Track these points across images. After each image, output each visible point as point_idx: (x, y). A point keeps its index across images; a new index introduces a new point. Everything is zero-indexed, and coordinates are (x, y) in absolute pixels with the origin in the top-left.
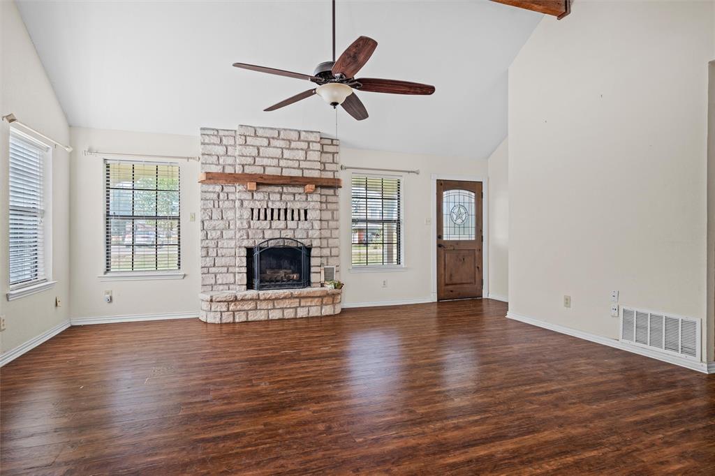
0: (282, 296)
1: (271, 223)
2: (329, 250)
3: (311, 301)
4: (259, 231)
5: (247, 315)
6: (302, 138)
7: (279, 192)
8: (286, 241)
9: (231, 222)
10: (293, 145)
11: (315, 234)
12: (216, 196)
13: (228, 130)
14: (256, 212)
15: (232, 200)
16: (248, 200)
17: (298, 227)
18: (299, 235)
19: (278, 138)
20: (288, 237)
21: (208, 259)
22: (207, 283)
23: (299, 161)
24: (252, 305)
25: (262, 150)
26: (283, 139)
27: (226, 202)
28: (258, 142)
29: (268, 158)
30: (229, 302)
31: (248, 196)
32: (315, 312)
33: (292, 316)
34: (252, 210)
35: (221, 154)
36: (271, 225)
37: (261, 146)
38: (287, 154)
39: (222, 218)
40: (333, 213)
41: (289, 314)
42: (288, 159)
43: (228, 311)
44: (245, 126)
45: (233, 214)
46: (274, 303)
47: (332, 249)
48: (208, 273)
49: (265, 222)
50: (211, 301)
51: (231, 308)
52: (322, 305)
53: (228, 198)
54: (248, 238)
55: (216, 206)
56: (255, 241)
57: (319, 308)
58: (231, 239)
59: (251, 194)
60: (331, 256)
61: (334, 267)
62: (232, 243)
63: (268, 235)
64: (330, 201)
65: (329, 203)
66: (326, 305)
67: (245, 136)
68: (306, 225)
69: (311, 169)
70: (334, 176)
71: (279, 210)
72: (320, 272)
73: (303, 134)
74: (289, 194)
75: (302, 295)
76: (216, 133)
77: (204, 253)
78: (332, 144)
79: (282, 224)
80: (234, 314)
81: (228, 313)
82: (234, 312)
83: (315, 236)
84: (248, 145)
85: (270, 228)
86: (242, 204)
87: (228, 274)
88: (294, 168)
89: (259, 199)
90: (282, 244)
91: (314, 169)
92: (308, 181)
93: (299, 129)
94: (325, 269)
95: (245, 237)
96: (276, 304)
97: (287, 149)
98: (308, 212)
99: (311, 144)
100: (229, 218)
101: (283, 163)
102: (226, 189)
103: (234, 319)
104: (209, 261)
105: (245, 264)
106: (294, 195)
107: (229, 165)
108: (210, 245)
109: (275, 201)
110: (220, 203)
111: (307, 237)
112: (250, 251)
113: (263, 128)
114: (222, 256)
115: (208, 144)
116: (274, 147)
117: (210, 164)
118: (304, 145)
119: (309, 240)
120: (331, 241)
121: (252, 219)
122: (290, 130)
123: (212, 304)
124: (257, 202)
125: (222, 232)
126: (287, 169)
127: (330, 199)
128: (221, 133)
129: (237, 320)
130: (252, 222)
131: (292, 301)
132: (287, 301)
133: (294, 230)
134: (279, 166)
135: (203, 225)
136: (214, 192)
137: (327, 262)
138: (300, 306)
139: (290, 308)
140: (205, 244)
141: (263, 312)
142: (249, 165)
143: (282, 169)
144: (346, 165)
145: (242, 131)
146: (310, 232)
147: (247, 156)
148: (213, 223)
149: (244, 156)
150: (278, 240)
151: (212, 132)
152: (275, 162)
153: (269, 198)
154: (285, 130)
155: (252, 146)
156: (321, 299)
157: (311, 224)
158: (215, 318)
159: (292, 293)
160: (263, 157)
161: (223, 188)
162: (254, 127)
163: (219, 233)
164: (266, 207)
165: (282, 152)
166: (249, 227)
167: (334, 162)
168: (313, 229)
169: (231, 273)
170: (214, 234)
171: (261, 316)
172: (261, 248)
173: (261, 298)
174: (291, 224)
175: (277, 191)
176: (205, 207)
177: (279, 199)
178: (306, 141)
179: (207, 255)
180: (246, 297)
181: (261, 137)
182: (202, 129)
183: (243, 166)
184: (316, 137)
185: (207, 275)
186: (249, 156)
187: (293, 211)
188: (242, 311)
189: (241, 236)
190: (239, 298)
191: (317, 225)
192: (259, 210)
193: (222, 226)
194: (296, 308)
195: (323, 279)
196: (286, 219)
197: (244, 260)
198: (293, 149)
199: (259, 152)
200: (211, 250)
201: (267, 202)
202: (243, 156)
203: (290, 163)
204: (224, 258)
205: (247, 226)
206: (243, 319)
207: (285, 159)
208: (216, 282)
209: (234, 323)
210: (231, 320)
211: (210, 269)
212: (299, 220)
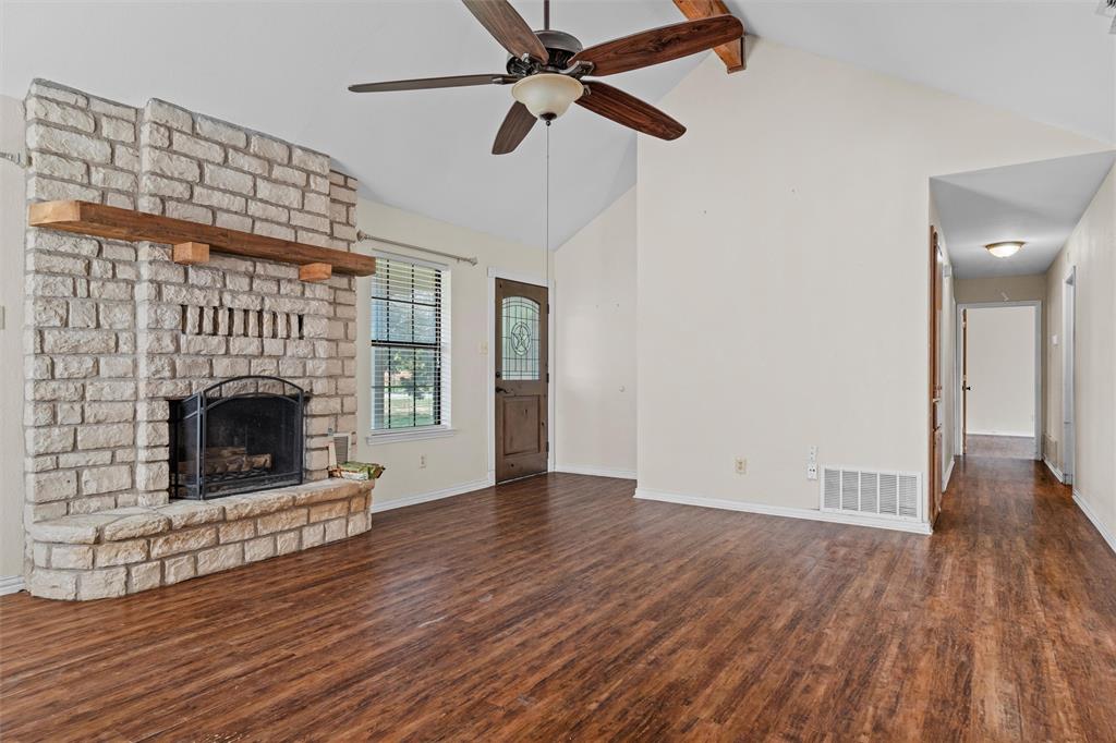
0: (276, 506)
1: (227, 342)
2: (339, 400)
3: (330, 510)
4: (201, 360)
5: (196, 561)
6: (295, 161)
7: (246, 274)
8: (260, 382)
9: (123, 336)
10: (277, 172)
11: (318, 367)
12: (80, 266)
13: (116, 104)
14: (192, 315)
15: (125, 280)
16: (173, 284)
17: (285, 354)
18: (287, 370)
19: (245, 151)
20: (266, 374)
21: (56, 431)
22: (54, 496)
23: (289, 209)
24: (207, 537)
25: (208, 169)
26: (256, 156)
27: (110, 286)
28: (201, 150)
29: (225, 191)
30: (148, 538)
31: (175, 275)
32: (335, 532)
33: (293, 547)
34: (184, 308)
35: (97, 160)
36: (228, 347)
37: (207, 161)
38: (264, 190)
39: (98, 326)
40: (346, 326)
41: (286, 544)
42: (267, 202)
43: (148, 559)
44: (170, 105)
45: (127, 316)
46: (256, 525)
47: (345, 399)
48: (57, 468)
49: (215, 340)
50: (98, 541)
51: (155, 552)
52: (350, 513)
53: (114, 275)
54: (174, 377)
55: (82, 291)
56: (190, 384)
57: (344, 521)
58: (123, 377)
59: (181, 270)
60: (343, 413)
61: (349, 435)
62: (127, 389)
63: (222, 368)
64: (342, 300)
65: (340, 304)
66: (355, 513)
67: (169, 129)
68: (302, 349)
69: (313, 231)
70: (349, 249)
71: (246, 312)
72: (327, 448)
73: (297, 153)
74: (267, 278)
75: (315, 500)
76: (82, 102)
77: (45, 417)
78: (345, 186)
79: (252, 346)
80: (163, 565)
81: (149, 565)
82: (162, 559)
83: (318, 374)
84: (175, 152)
85: (227, 352)
86: (159, 293)
87: (112, 468)
88: (279, 224)
89: (202, 283)
90: (252, 390)
91: (317, 232)
92: (319, 255)
93: (290, 142)
94: (336, 439)
95: (167, 374)
96: (260, 527)
97: (265, 178)
98: (305, 320)
99: (312, 177)
100: (119, 326)
101: (254, 208)
102: (108, 252)
103: (163, 577)
104: (58, 438)
105: (166, 440)
106: (278, 281)
107: (119, 191)
108: (62, 393)
109: (238, 292)
110: (93, 285)
111: (304, 376)
112: (177, 408)
113: (212, 120)
114: (98, 422)
115: (57, 126)
116: (237, 169)
117: (63, 180)
118: (299, 178)
119: (307, 381)
120: (342, 383)
121: (184, 332)
122: (271, 138)
123: (100, 548)
124: (197, 291)
125: (97, 362)
126: (265, 224)
127: (343, 297)
128: (97, 107)
129: (171, 579)
130: (183, 339)
131: (294, 514)
132: (284, 516)
133: (278, 358)
134: (246, 215)
135: (42, 340)
136: (76, 256)
137: (336, 426)
138: (309, 524)
139: (290, 530)
140: (46, 391)
141: (231, 548)
142: (178, 200)
143: (254, 222)
144: (365, 232)
145: (163, 115)
146: (310, 364)
147: (172, 178)
148: (73, 337)
149: (167, 177)
150: (244, 381)
151: (71, 99)
152: (238, 204)
153: (225, 285)
154: (262, 136)
155: (186, 156)
156: (346, 503)
157: (310, 347)
158: (108, 584)
159: (294, 498)
160: (213, 188)
161: (100, 250)
162: (190, 113)
163: (89, 363)
164: (217, 304)
165: (255, 185)
166: (178, 349)
167: (348, 224)
168: (314, 357)
169: (123, 463)
170: (74, 366)
171: (227, 559)
172: (209, 401)
173: (230, 516)
174: (272, 346)
175: (243, 269)
176: (48, 293)
177: (247, 288)
178: (302, 170)
179: (54, 421)
180: (196, 519)
181: (206, 140)
182: (38, 82)
183: (163, 200)
184: (322, 165)
185: (52, 474)
186: (181, 181)
187: (275, 315)
188: (185, 553)
189: (157, 372)
190: (177, 523)
191: (322, 349)
192: (202, 309)
193: (97, 345)
194: (300, 529)
195: (333, 462)
196: (260, 336)
197: (164, 429)
198: (276, 181)
199: (202, 175)
200: (62, 410)
201: (221, 293)
202: (163, 176)
203: (272, 212)
204: (102, 428)
205: (172, 348)
206: (187, 573)
207: (261, 200)
208: (79, 490)
209: (163, 588)
210: (155, 581)
211: (63, 458)
212: (288, 337)
